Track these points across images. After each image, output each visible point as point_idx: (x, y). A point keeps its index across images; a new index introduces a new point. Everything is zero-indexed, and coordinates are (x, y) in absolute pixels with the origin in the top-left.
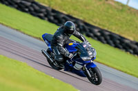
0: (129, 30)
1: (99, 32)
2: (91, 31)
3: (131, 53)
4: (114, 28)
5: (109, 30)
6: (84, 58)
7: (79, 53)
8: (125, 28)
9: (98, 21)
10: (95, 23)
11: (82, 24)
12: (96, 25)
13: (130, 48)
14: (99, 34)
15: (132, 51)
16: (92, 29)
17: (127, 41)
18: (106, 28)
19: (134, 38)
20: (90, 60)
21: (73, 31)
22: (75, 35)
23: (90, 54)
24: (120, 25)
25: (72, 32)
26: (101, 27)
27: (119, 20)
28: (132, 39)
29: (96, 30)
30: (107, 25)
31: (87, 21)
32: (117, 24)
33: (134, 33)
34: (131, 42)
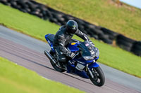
0: (94, 15)
1: (63, 17)
2: (54, 17)
3: (95, 38)
4: (78, 13)
5: (74, 15)
6: (87, 58)
7: (81, 52)
8: (89, 13)
9: (62, 6)
10: (59, 8)
11: (45, 9)
12: (60, 10)
13: (95, 33)
14: (62, 19)
15: (97, 37)
16: (55, 14)
17: (91, 26)
18: (70, 14)
19: (99, 23)
20: (92, 60)
21: (76, 31)
22: (77, 35)
23: (93, 53)
24: (84, 10)
25: (74, 32)
26: (65, 12)
27: (84, 5)
28: (97, 24)
29: (60, 16)
30: (71, 10)
31: (51, 6)
32: (81, 9)
33: (99, 18)
34: (96, 27)
